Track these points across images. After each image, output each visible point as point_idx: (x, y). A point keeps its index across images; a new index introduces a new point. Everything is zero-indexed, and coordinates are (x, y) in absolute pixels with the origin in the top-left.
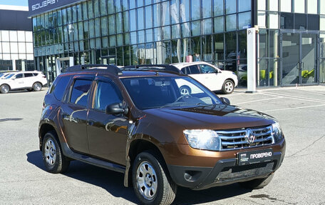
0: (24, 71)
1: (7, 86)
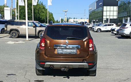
1: (100, 29)
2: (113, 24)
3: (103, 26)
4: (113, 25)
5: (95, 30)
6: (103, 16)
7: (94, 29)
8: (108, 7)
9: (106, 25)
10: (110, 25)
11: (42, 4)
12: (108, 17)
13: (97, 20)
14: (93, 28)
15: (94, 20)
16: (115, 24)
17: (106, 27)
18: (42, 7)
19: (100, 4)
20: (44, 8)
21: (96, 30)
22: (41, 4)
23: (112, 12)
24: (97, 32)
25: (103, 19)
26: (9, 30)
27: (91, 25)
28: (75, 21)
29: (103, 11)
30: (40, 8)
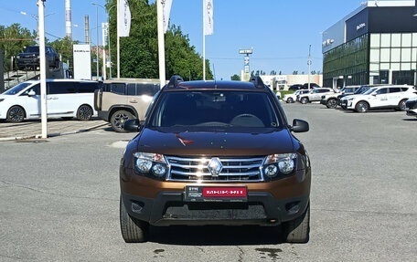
0: (390, 85)
1: (365, 103)
2: (405, 86)
3: (374, 93)
4: (405, 89)
5: (349, 104)
6: (368, 63)
7: (346, 102)
8: (386, 36)
9: (383, 91)
10: (397, 90)
11: (179, 32)
12: (384, 67)
13: (350, 77)
14: (343, 99)
15: (341, 77)
16: (410, 87)
17: (383, 96)
18: (180, 43)
19: (358, 28)
20: (185, 44)
21: (353, 107)
22: (176, 33)
23: (396, 53)
24: (355, 111)
25: (369, 71)
26: (106, 108)
27: (331, 90)
28: (277, 79)
29: (369, 48)
30: (174, 43)
